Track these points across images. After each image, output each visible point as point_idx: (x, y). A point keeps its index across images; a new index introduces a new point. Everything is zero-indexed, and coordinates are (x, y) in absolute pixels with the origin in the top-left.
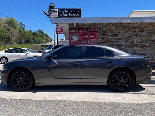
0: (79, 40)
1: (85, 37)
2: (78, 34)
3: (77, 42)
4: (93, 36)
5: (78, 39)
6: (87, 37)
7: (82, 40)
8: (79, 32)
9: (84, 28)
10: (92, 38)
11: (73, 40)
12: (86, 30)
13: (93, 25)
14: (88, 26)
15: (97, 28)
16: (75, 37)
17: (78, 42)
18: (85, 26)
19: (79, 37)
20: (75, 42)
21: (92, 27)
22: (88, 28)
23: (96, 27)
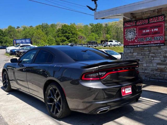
0: (136, 37)
1: (144, 31)
2: (135, 29)
3: (132, 40)
4: (157, 30)
5: (135, 35)
6: (148, 31)
7: (140, 38)
8: (136, 26)
9: (143, 18)
10: (156, 33)
11: (128, 38)
12: (147, 21)
13: (157, 11)
14: (149, 15)
15: (164, 15)
16: (130, 34)
17: (134, 40)
18: (146, 15)
19: (137, 33)
20: (130, 40)
21: (156, 14)
22: (148, 18)
23: (163, 13)
